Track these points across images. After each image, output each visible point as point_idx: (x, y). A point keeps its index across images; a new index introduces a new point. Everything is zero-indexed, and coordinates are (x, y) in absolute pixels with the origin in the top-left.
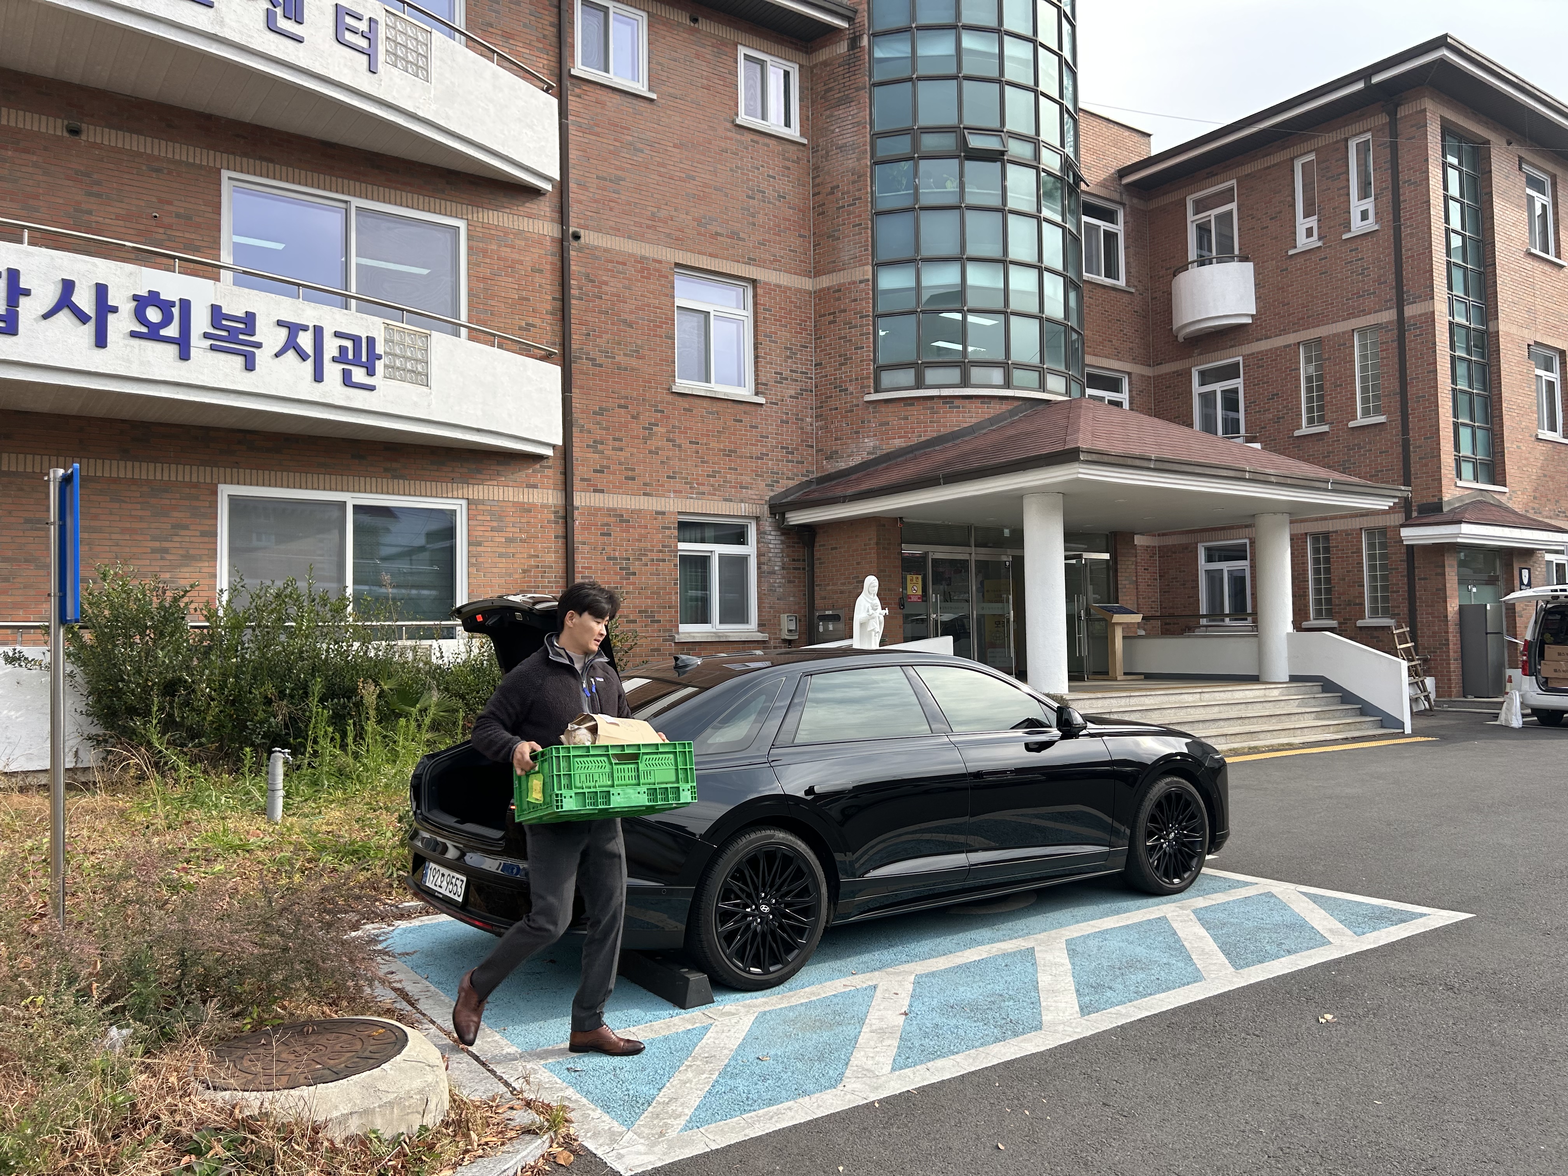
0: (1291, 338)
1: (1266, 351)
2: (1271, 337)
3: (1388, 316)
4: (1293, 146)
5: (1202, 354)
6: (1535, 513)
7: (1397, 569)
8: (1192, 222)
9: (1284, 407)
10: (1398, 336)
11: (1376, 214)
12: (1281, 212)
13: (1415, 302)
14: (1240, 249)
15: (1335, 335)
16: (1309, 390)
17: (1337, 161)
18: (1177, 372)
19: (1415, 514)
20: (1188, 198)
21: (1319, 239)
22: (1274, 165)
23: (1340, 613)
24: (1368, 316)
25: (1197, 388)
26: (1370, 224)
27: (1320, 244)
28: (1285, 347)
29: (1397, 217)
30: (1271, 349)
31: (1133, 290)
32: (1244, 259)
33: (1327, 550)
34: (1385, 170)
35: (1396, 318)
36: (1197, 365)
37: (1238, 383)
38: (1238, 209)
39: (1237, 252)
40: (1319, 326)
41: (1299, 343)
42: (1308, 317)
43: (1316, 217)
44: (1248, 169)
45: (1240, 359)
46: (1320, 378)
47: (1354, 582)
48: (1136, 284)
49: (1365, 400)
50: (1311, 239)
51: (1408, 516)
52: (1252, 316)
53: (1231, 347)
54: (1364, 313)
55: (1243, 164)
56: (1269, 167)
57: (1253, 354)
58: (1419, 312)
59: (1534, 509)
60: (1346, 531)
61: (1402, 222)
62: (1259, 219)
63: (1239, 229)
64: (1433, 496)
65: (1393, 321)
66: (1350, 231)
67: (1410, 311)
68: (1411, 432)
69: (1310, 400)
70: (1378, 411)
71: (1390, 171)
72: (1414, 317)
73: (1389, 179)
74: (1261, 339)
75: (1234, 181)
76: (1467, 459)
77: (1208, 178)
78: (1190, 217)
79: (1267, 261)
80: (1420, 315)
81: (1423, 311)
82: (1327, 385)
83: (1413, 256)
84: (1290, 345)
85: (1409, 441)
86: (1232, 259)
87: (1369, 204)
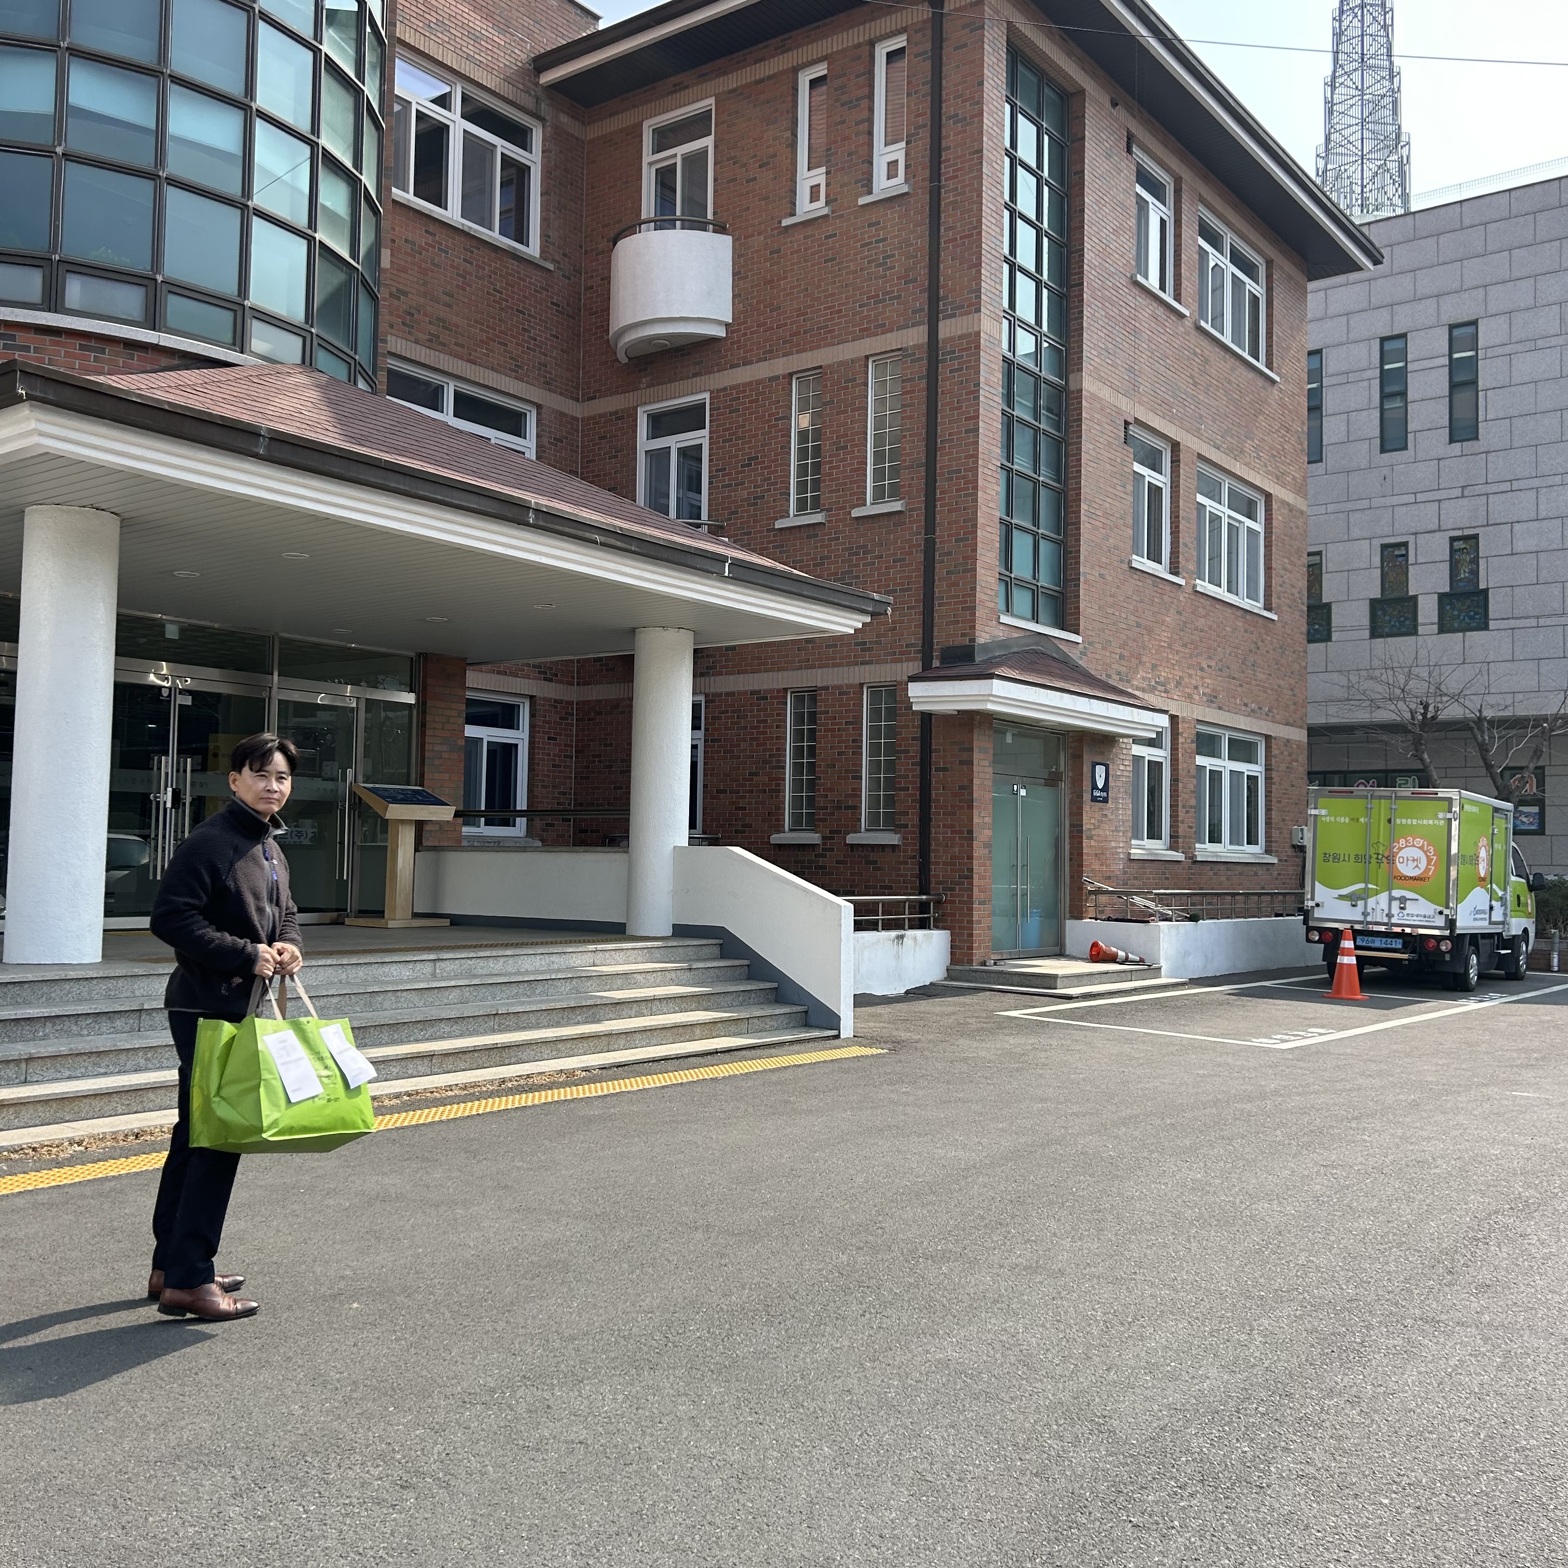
0: (779, 366)
1: (744, 385)
2: (751, 363)
3: (916, 336)
4: (797, 47)
5: (652, 385)
6: (1121, 680)
7: (908, 751)
8: (650, 164)
9: (765, 480)
10: (928, 370)
11: (907, 167)
12: (775, 156)
13: (953, 316)
14: (715, 213)
15: (841, 364)
16: (803, 453)
17: (857, 76)
18: (616, 413)
19: (936, 663)
20: (645, 125)
21: (827, 203)
22: (770, 77)
23: (826, 820)
24: (889, 335)
25: (644, 443)
26: (898, 184)
27: (826, 211)
28: (771, 379)
29: (936, 174)
30: (751, 383)
31: (551, 267)
32: (720, 229)
33: (813, 717)
34: (924, 96)
35: (926, 340)
36: (645, 403)
37: (701, 437)
38: (716, 147)
39: (710, 216)
40: (819, 347)
41: (791, 375)
42: (805, 332)
43: (823, 169)
44: (733, 81)
45: (707, 396)
46: (818, 434)
47: (847, 771)
48: (557, 258)
49: (879, 474)
50: (816, 205)
51: (927, 665)
52: (727, 325)
53: (695, 375)
54: (885, 329)
55: (726, 73)
56: (761, 81)
57: (725, 389)
58: (959, 333)
59: (1119, 673)
60: (839, 687)
61: (943, 183)
62: (744, 165)
63: (715, 180)
64: (963, 635)
65: (922, 345)
66: (870, 192)
67: (947, 329)
68: (938, 529)
69: (802, 470)
70: (895, 492)
71: (929, 98)
72: (952, 339)
73: (928, 111)
74: (738, 366)
75: (711, 101)
76: (1022, 584)
77: (675, 92)
78: (648, 156)
79: (753, 235)
80: (961, 337)
81: (965, 332)
82: (827, 446)
83: (956, 239)
84: (776, 378)
85: (935, 543)
86: (701, 226)
87: (898, 152)
